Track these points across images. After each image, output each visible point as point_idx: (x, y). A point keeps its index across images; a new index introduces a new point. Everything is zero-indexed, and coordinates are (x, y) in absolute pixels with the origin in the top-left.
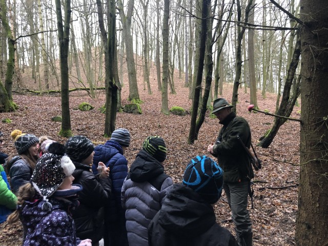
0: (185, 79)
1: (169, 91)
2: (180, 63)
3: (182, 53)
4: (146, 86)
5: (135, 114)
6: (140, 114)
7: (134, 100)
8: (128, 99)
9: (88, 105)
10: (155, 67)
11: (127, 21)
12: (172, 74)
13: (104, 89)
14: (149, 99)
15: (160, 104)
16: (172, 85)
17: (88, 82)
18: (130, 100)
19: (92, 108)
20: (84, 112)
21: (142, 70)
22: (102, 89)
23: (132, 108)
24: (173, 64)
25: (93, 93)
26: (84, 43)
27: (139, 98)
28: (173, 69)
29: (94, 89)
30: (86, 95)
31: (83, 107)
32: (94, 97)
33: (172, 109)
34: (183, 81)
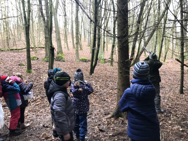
1: (79, 49)
6: (64, 61)
7: (60, 54)
8: (57, 54)
10: (71, 35)
11: (55, 10)
12: (81, 39)
13: (42, 47)
14: (68, 54)
15: (75, 56)
16: (81, 46)
21: (63, 37)
23: (60, 58)
24: (81, 34)
25: (36, 50)
31: (33, 58)
32: (37, 53)
33: (81, 59)
34: (87, 43)
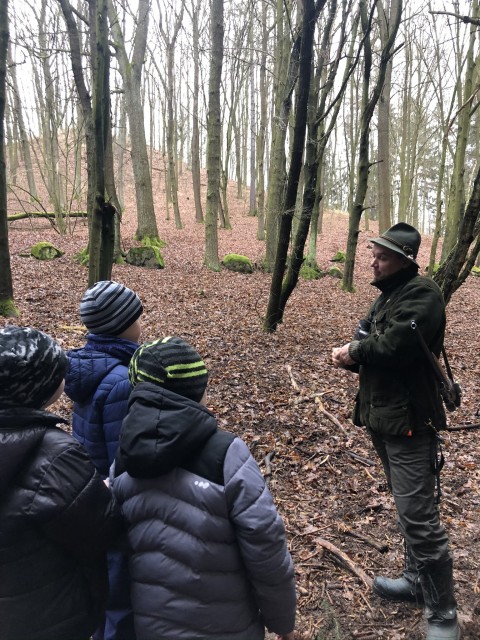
0: (248, 200)
4: (172, 211)
5: (150, 267)
6: (161, 267)
8: (135, 237)
9: (50, 248)
10: (190, 174)
11: (133, 72)
12: (225, 189)
13: (85, 215)
14: (178, 239)
16: (224, 212)
17: (50, 202)
18: (140, 238)
19: (59, 255)
20: (42, 262)
21: (163, 180)
22: (80, 215)
23: (144, 255)
25: (61, 225)
26: (43, 119)
27: (157, 236)
28: (226, 179)
29: (64, 216)
30: (46, 227)
31: (40, 252)
32: (65, 233)
33: (224, 259)
34: (246, 205)
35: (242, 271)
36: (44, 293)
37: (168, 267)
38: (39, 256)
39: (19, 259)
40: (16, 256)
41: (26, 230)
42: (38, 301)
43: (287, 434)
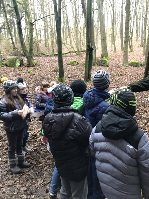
0: (140, 41)
1: (129, 50)
2: (137, 30)
3: (140, 23)
4: (113, 47)
5: (105, 66)
6: (108, 66)
7: (105, 58)
8: (101, 57)
9: (75, 62)
10: (120, 34)
12: (131, 38)
13: (86, 51)
14: (115, 57)
15: (122, 60)
16: (131, 46)
17: (76, 48)
19: (78, 64)
20: (73, 66)
22: (84, 51)
23: (103, 63)
24: (133, 31)
25: (79, 54)
27: (108, 56)
28: (132, 35)
29: (80, 52)
30: (75, 55)
32: (80, 57)
33: (130, 63)
34: (139, 43)
35: (136, 66)
36: (73, 75)
37: (110, 66)
38: (73, 64)
39: (67, 65)
40: (66, 65)
41: (69, 57)
42: (71, 78)
43: (146, 121)
